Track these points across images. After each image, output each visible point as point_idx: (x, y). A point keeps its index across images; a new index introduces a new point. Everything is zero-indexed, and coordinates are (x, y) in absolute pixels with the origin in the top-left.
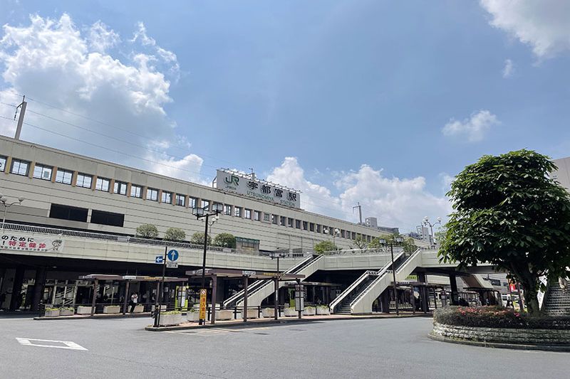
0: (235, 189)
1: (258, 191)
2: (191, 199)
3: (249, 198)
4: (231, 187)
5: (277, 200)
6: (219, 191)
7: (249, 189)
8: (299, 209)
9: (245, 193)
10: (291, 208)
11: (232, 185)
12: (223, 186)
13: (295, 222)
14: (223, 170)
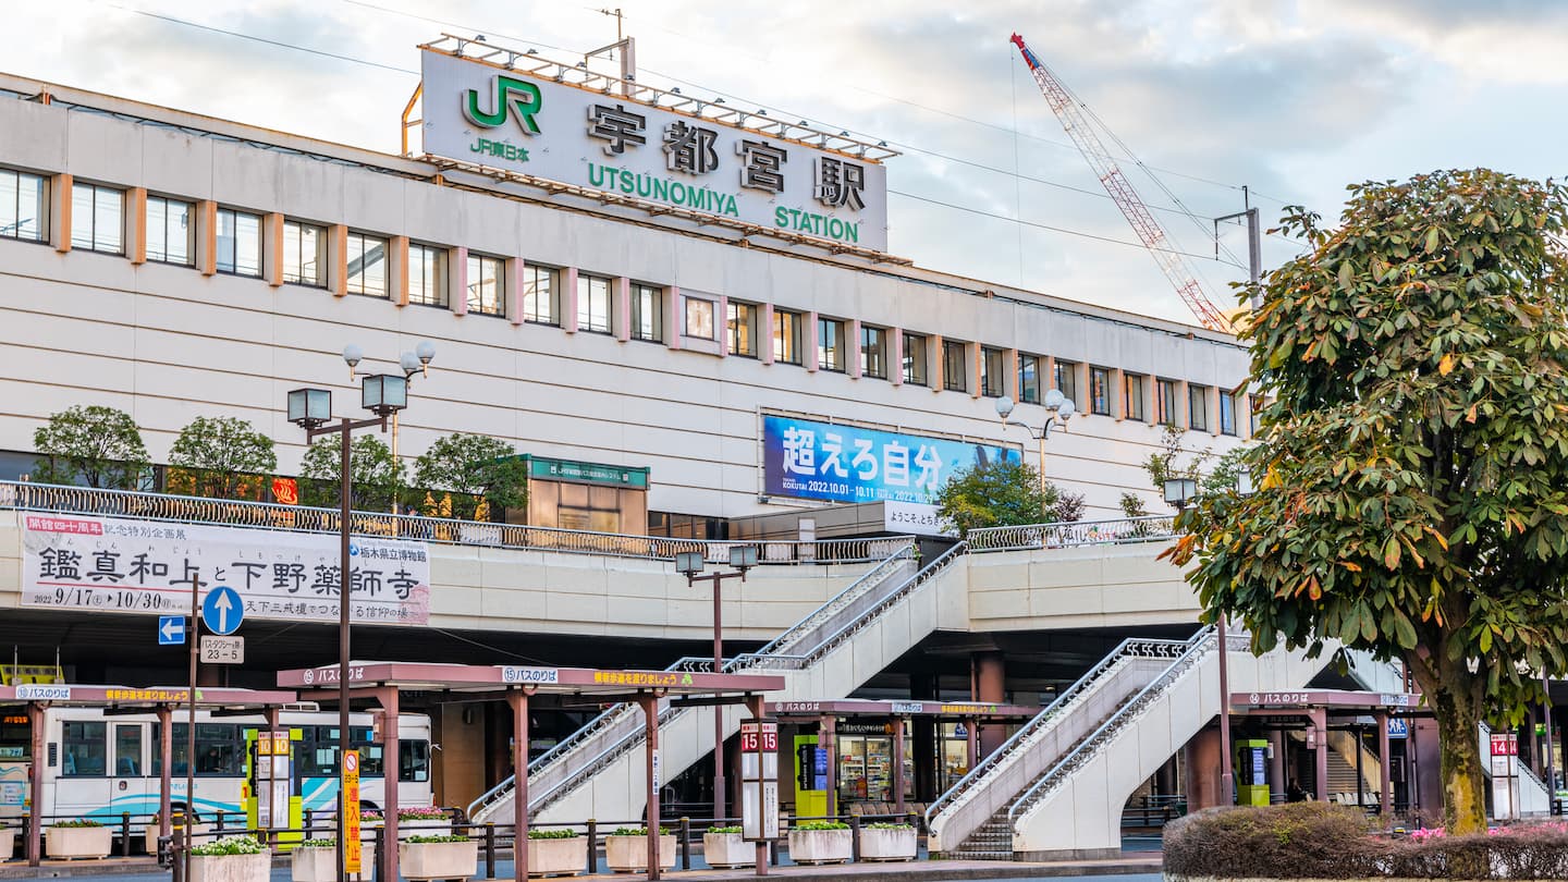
0: (523, 155)
1: (648, 161)
2: (291, 231)
3: (603, 209)
4: (498, 149)
5: (756, 209)
6: (435, 171)
7: (594, 151)
8: (878, 263)
9: (576, 179)
10: (836, 254)
11: (507, 133)
12: (459, 145)
13: (857, 338)
14: (451, 46)
